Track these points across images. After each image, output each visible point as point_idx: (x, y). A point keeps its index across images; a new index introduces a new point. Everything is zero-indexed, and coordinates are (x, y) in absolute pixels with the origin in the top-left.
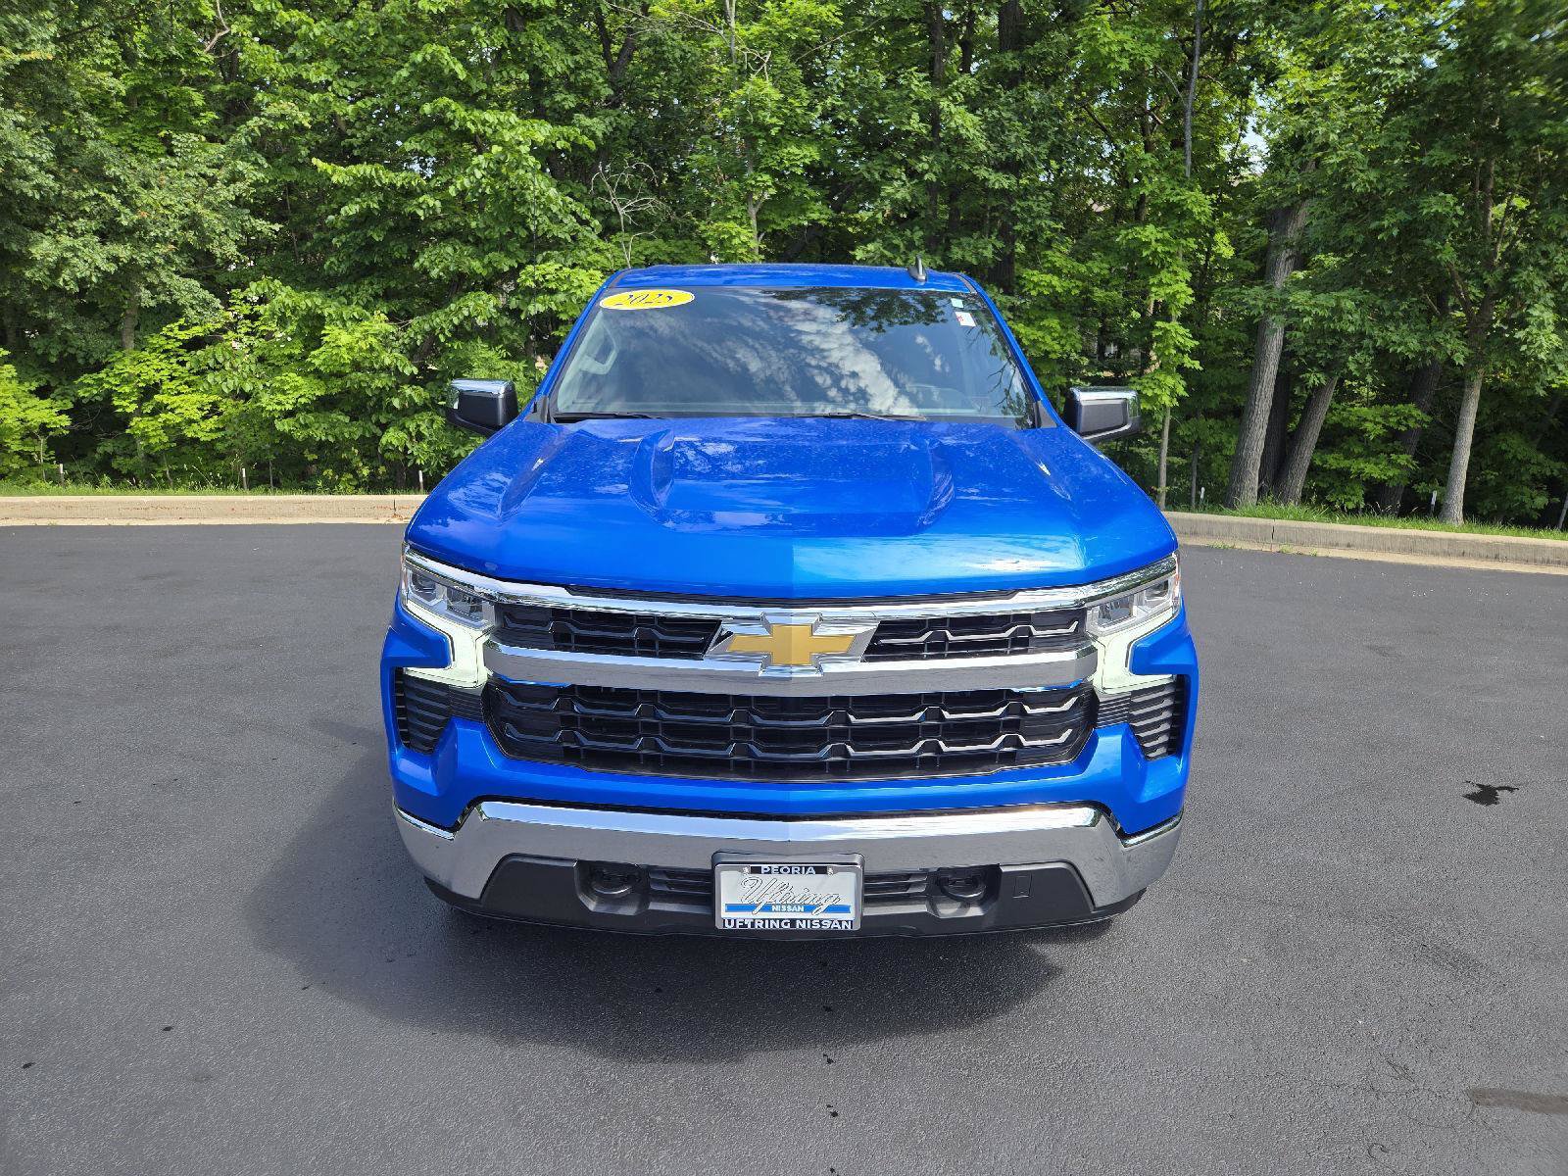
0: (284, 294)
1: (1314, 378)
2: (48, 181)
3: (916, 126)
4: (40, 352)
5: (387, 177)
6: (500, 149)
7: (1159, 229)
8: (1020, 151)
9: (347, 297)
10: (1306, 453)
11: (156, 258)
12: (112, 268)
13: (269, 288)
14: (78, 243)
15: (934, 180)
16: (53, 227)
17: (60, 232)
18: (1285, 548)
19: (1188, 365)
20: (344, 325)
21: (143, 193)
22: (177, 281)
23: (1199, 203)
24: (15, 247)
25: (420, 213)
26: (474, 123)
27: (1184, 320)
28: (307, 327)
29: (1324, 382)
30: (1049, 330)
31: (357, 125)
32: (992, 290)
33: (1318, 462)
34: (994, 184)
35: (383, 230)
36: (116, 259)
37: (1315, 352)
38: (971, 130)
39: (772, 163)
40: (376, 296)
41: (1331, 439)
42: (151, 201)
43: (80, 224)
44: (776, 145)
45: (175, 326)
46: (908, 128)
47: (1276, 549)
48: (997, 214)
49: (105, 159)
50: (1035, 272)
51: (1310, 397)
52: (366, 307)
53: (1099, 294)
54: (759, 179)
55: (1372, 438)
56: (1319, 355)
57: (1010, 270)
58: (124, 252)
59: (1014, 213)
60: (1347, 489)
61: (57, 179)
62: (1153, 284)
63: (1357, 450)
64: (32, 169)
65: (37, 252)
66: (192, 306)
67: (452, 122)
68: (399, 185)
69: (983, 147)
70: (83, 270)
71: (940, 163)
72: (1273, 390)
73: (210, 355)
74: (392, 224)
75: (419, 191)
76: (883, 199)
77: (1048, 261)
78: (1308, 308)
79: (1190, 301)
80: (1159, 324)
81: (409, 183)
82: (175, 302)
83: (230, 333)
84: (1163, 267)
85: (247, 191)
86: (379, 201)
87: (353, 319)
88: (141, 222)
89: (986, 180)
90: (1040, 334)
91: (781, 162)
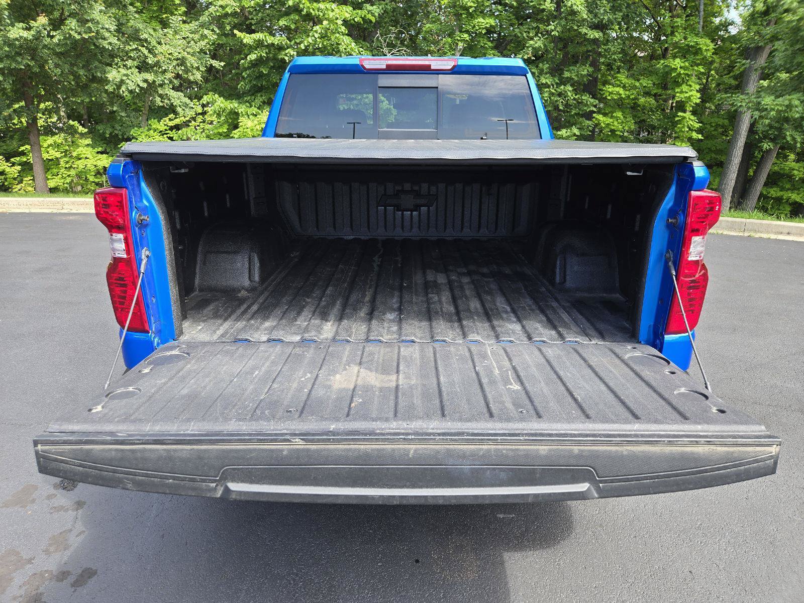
0: (220, 102)
1: (766, 146)
2: (114, 40)
3: (548, 6)
4: (101, 132)
5: (270, 40)
6: (327, 22)
7: (683, 61)
8: (606, 18)
9: (250, 103)
10: (759, 188)
11: (165, 80)
12: (145, 85)
13: (213, 99)
14: (129, 72)
15: (557, 35)
16: (117, 64)
17: (119, 67)
18: (753, 234)
19: (695, 137)
20: (249, 118)
21: (159, 47)
22: (172, 93)
23: (707, 45)
24: (99, 74)
25: (286, 58)
26: (313, 10)
27: (694, 113)
28: (231, 118)
29: (772, 148)
30: (617, 118)
31: (254, 13)
32: (586, 96)
33: (765, 193)
34: (590, 36)
35: (268, 67)
36: (146, 81)
37: (768, 130)
38: (580, 6)
39: (468, 28)
40: (264, 103)
41: (774, 179)
42: (162, 51)
43: (129, 63)
44: (472, 18)
45: (167, 119)
46: (544, 7)
47: (746, 234)
48: (591, 54)
49: (139, 29)
50: (610, 86)
51: (763, 156)
52: (259, 108)
53: (642, 100)
54: (462, 36)
55: (797, 179)
56: (770, 132)
57: (596, 86)
58: (150, 77)
59: (600, 53)
60: (781, 208)
61: (118, 40)
62: (678, 92)
63: (788, 186)
64: (107, 35)
65: (110, 76)
66: (180, 106)
67: (302, 10)
68: (276, 44)
69: (585, 16)
70: (132, 86)
71: (560, 25)
72: (742, 151)
73: (185, 133)
74: (272, 64)
75: (286, 47)
76: (528, 47)
77: (618, 80)
78: (773, 107)
79: (698, 101)
80: (680, 114)
81: (281, 43)
82: (172, 104)
83: (193, 122)
84: (684, 82)
85: (205, 46)
86: (266, 52)
87: (253, 114)
88: (158, 62)
89: (586, 34)
90: (611, 120)
91: (474, 26)
